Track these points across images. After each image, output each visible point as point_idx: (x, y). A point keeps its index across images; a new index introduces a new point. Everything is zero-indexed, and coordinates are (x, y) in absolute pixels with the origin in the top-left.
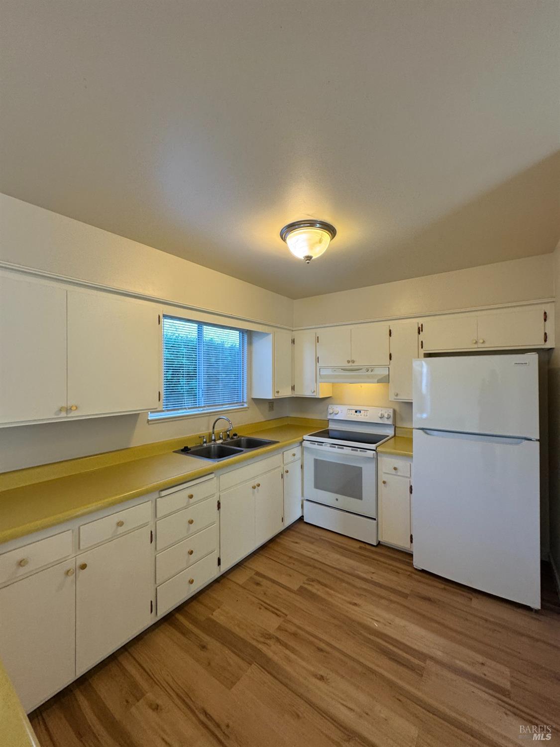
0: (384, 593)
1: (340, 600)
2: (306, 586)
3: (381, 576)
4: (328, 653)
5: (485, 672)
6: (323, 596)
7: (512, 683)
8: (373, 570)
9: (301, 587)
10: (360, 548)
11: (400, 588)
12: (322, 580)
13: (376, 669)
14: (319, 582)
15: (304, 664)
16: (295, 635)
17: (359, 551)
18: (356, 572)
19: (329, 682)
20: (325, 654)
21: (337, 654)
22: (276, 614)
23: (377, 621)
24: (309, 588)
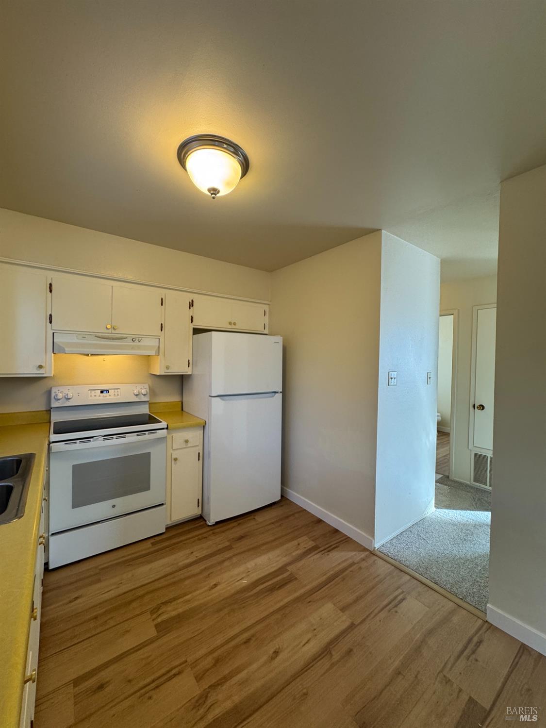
0: (219, 558)
1: (201, 595)
2: (159, 620)
3: (200, 550)
4: (253, 636)
5: (304, 547)
6: (187, 607)
7: (313, 540)
8: (188, 551)
9: (156, 626)
10: (153, 544)
11: (220, 547)
12: (166, 599)
13: (282, 604)
14: (165, 603)
15: (255, 666)
16: (217, 662)
17: (156, 548)
18: (180, 564)
19: (282, 648)
20: (254, 639)
21: (259, 627)
22: (175, 675)
23: (241, 579)
24: (164, 617)
